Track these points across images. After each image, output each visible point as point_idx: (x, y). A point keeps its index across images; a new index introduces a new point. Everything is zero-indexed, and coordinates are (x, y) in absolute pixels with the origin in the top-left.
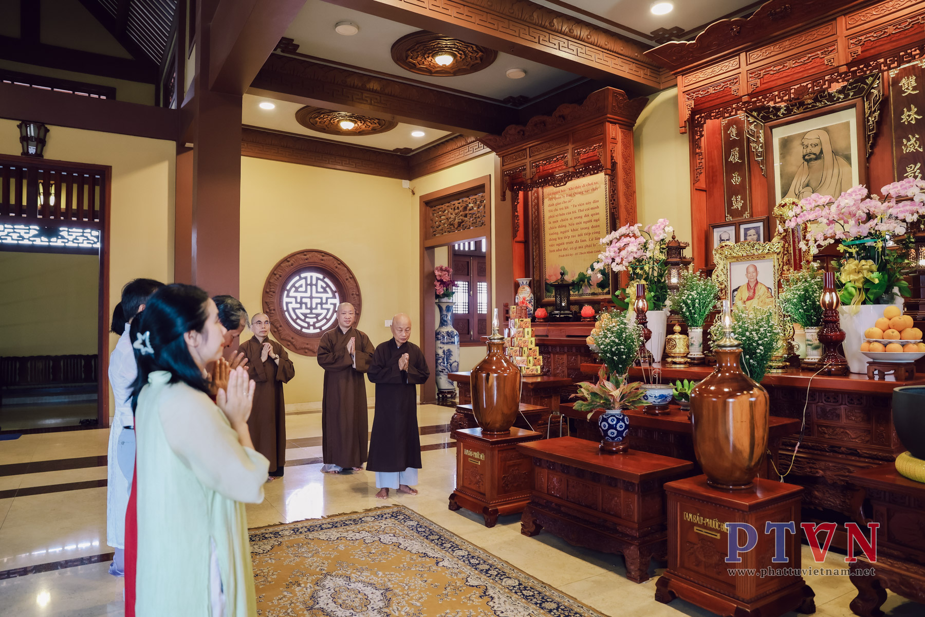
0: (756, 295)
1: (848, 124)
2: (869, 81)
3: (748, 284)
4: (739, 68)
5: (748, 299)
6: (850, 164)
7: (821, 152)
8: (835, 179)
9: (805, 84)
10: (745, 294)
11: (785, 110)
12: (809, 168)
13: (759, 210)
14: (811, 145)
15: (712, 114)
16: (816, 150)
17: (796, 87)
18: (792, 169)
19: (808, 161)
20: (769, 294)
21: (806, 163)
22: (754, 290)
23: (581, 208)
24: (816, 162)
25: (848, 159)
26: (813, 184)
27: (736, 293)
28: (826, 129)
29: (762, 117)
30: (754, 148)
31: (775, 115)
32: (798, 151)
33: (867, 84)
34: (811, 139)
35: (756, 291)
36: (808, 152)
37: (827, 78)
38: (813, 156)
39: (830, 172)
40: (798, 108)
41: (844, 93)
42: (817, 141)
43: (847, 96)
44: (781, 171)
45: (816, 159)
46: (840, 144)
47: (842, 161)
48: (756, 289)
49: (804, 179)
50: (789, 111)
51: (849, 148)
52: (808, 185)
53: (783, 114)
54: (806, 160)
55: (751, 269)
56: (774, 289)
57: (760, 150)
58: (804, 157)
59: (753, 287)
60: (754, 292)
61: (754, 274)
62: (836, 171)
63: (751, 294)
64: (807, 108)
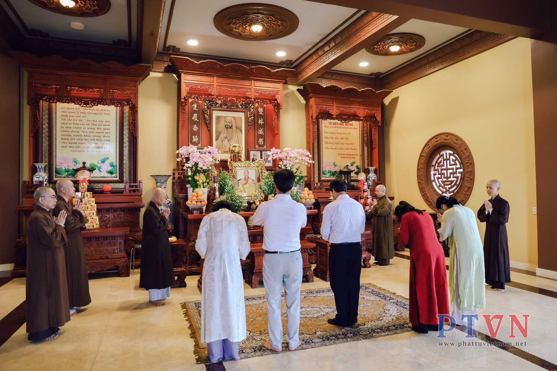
0: (248, 182)
1: (241, 118)
2: (250, 105)
3: (245, 178)
4: (213, 82)
5: (244, 184)
6: (242, 133)
7: (232, 126)
8: (236, 138)
9: (234, 98)
10: (244, 182)
11: (220, 105)
12: (227, 131)
13: (205, 144)
14: (228, 122)
15: (192, 96)
16: (230, 125)
17: (230, 98)
18: (220, 130)
19: (227, 128)
20: (253, 182)
21: (226, 129)
22: (247, 180)
23: (95, 123)
24: (230, 129)
25: (241, 131)
26: (229, 138)
27: (239, 181)
28: (233, 117)
29: (210, 104)
30: (206, 116)
31: (215, 105)
32: (223, 124)
33: (249, 106)
34: (228, 119)
35: (248, 181)
36: (227, 124)
37: (241, 99)
38: (228, 127)
39: (235, 134)
40: (225, 106)
41: (242, 106)
42: (230, 121)
43: (242, 107)
44: (216, 129)
45: (230, 128)
46: (239, 125)
47: (239, 131)
48: (248, 180)
49: (225, 135)
50: (221, 105)
51: (241, 127)
52: (226, 138)
53: (218, 106)
54: (226, 128)
55: (246, 172)
56: (256, 181)
57: (208, 118)
58: (225, 126)
59: (247, 179)
60: (247, 181)
61: (247, 174)
62: (237, 134)
63: (246, 182)
64: (228, 107)
